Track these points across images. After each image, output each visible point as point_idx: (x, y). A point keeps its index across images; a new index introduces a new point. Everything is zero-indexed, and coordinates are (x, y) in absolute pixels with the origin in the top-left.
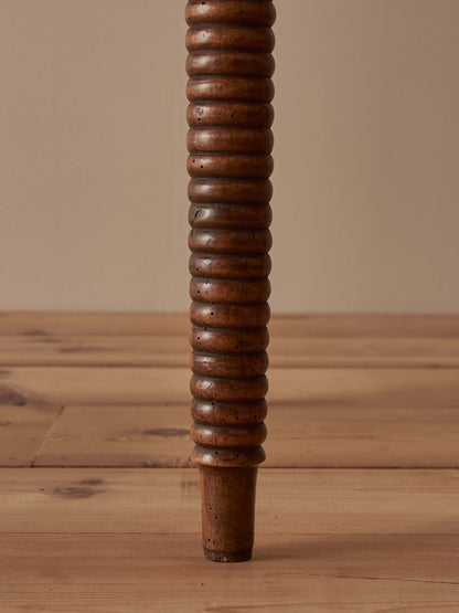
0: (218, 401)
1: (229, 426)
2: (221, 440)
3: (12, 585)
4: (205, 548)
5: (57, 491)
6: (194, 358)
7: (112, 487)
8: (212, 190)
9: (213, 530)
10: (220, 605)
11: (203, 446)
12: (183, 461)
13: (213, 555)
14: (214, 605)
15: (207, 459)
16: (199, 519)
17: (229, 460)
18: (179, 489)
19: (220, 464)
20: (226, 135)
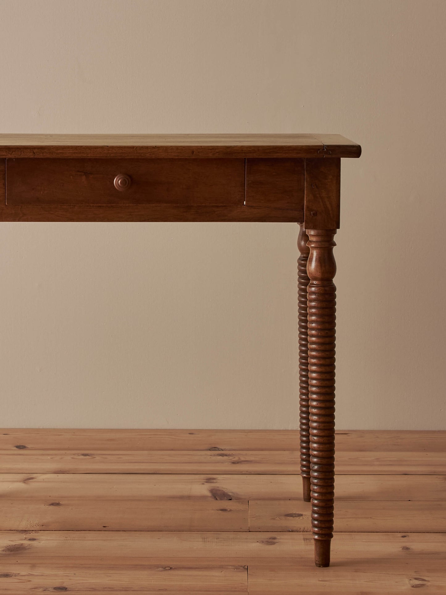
0: (320, 521)
1: (323, 528)
2: (320, 532)
3: (263, 574)
4: (315, 563)
5: (263, 542)
6: (312, 508)
7: (280, 540)
8: (317, 461)
9: (318, 558)
10: (322, 580)
11: (315, 533)
12: (302, 529)
13: (318, 565)
14: (320, 580)
15: (316, 537)
16: (314, 552)
17: (323, 538)
18: (303, 541)
19: (320, 539)
20: (321, 446)
